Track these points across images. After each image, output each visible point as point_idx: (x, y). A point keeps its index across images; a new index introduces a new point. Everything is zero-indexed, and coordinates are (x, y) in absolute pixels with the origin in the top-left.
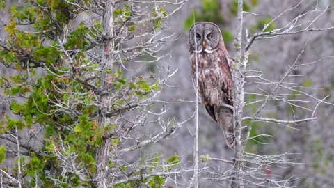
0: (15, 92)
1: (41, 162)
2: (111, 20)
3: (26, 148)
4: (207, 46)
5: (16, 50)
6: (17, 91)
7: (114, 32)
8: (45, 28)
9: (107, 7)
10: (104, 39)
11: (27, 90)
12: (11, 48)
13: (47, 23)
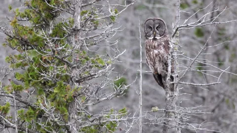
0: (18, 66)
1: (35, 113)
2: (79, 17)
3: (25, 103)
4: (157, 35)
5: (18, 37)
6: (20, 65)
7: (81, 26)
8: (37, 23)
9: (76, 9)
10: (74, 30)
11: (26, 65)
12: (15, 37)
13: (39, 20)
